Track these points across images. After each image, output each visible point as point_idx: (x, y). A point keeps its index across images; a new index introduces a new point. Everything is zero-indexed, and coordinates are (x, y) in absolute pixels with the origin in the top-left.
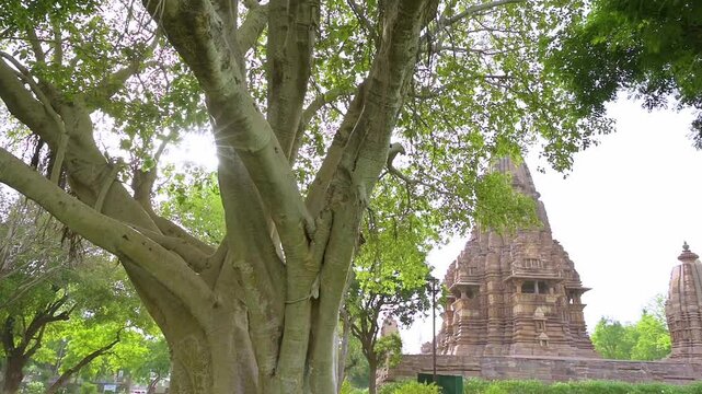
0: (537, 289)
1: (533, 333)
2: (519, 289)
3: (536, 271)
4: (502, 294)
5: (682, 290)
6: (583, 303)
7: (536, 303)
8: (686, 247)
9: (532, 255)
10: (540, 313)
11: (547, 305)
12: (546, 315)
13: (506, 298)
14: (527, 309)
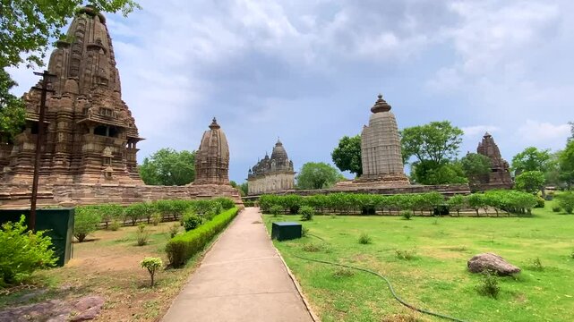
0: (108, 133)
1: (100, 167)
2: (92, 131)
3: (109, 119)
4: (73, 134)
5: (210, 145)
6: (137, 148)
7: (105, 144)
8: (214, 121)
9: (107, 106)
10: (108, 152)
11: (115, 146)
12: (113, 153)
13: (77, 138)
14: (97, 148)
